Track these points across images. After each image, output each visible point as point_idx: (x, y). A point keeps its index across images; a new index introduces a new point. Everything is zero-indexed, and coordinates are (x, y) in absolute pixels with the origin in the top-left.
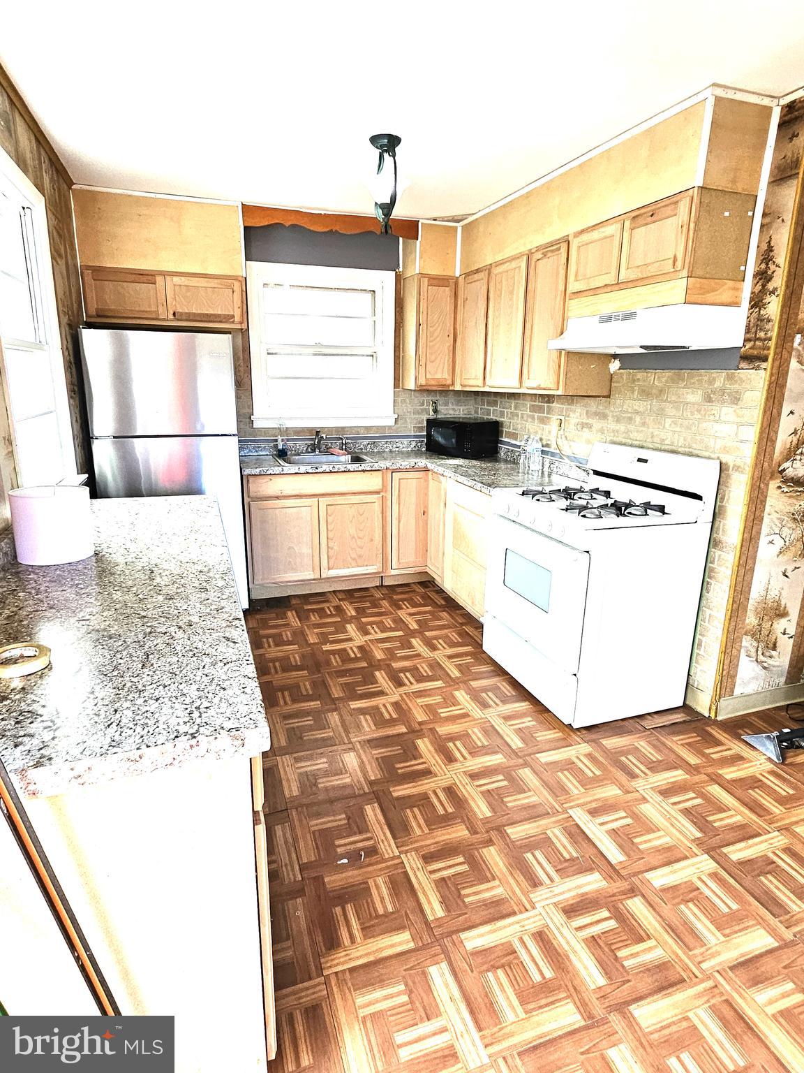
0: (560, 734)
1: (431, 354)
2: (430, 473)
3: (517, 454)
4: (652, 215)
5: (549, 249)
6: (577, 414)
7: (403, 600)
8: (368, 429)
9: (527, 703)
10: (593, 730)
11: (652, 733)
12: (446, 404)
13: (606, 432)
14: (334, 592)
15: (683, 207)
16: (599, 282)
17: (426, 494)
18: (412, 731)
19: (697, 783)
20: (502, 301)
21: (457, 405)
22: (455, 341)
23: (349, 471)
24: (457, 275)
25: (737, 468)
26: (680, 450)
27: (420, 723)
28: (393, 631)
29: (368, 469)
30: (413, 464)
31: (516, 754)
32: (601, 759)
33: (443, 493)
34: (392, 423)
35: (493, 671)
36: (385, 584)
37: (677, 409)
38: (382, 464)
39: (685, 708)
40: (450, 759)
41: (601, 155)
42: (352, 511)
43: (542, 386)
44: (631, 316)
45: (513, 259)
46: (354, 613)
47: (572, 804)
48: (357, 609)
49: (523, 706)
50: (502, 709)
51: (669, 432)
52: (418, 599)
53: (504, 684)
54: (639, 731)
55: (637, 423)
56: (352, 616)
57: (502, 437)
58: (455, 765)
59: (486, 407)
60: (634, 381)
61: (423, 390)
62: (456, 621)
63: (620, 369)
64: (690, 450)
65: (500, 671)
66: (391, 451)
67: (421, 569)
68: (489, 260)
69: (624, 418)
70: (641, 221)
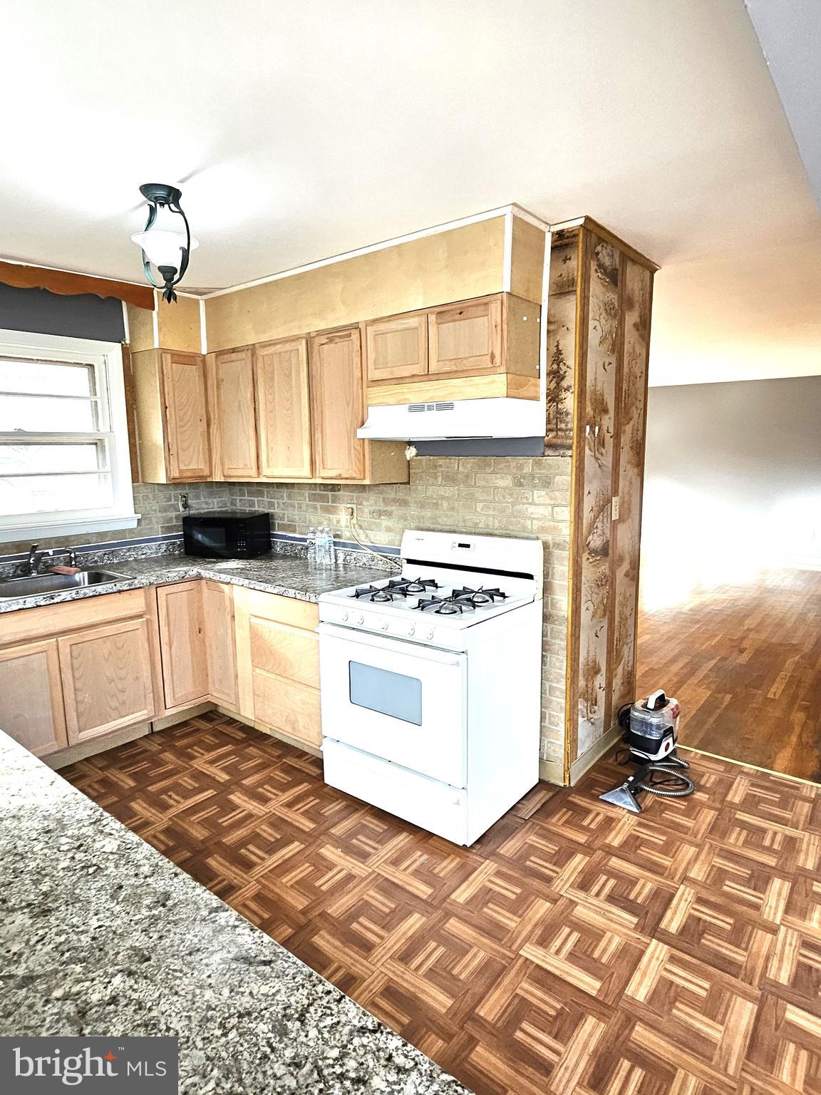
0: (458, 860)
1: (182, 441)
2: (203, 582)
3: (299, 547)
4: (461, 313)
5: (334, 335)
6: (371, 503)
7: (190, 746)
8: (102, 535)
9: (405, 834)
10: (484, 841)
11: (534, 823)
12: (198, 497)
13: (409, 518)
14: (87, 759)
15: (495, 309)
16: (406, 372)
17: (200, 608)
18: (300, 928)
19: (599, 863)
20: (276, 384)
21: (209, 498)
22: (208, 425)
23: (100, 595)
24: (204, 352)
25: (557, 545)
26: (496, 532)
27: (304, 912)
28: (201, 792)
29: (125, 588)
30: (182, 574)
31: (430, 905)
32: (510, 872)
33: (228, 603)
34: (134, 525)
35: (347, 807)
36: (156, 729)
37: (488, 494)
38: (142, 579)
39: (542, 784)
40: (366, 947)
41: (391, 249)
42: (107, 647)
43: (344, 476)
44: (449, 406)
45: (288, 341)
46: (132, 784)
47: (519, 941)
48: (134, 776)
49: (402, 840)
50: (384, 851)
51: (482, 515)
52: (209, 739)
53: (368, 818)
54: (522, 826)
55: (445, 508)
56: (132, 788)
57: (274, 530)
58: (378, 952)
59: (246, 498)
60: (436, 467)
61: (175, 484)
62: (270, 755)
63: (416, 456)
64: (507, 532)
65: (356, 804)
66: (136, 560)
67: (202, 700)
68: (251, 339)
69: (428, 503)
70: (447, 317)
